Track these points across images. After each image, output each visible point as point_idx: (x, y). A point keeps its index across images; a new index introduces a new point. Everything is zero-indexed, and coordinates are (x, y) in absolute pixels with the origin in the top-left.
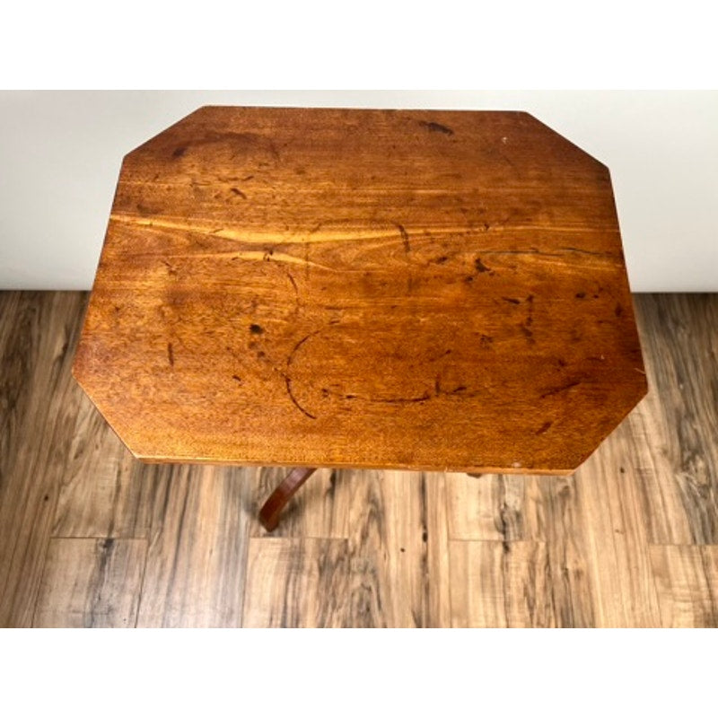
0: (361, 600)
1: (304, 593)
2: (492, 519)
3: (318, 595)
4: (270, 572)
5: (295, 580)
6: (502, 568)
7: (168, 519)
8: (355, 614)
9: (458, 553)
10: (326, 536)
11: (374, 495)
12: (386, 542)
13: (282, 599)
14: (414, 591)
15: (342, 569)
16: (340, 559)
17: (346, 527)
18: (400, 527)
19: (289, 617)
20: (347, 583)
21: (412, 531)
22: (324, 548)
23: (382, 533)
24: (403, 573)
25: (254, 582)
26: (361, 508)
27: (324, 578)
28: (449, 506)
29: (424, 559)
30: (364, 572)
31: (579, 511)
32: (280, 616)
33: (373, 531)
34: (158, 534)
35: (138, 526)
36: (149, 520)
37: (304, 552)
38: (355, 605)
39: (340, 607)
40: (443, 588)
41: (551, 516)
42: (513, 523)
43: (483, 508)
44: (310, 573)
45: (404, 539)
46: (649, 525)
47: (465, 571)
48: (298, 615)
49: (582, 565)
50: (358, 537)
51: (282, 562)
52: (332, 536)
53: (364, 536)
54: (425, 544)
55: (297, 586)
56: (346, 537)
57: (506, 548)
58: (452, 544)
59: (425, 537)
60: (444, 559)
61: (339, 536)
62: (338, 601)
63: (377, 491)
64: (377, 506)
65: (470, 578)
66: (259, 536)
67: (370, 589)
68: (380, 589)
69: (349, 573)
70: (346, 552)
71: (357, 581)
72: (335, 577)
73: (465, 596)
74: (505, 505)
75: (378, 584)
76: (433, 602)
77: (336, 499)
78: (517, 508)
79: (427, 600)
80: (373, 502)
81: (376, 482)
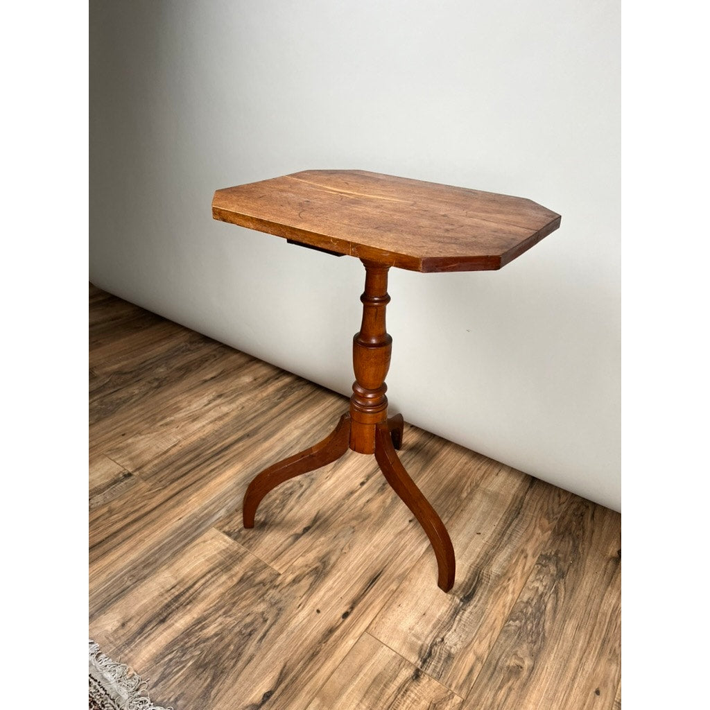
0: (252, 623)
1: (214, 586)
2: (420, 643)
3: (223, 595)
4: (205, 556)
5: (216, 574)
6: (399, 689)
7: (175, 484)
8: (237, 629)
9: (366, 648)
10: (266, 562)
11: (329, 559)
12: (309, 596)
13: (195, 579)
14: (301, 649)
15: (257, 591)
16: (263, 583)
17: (289, 564)
18: (331, 593)
19: (187, 595)
20: (252, 604)
21: (339, 603)
22: (259, 567)
23: (312, 589)
24: (303, 629)
25: (188, 555)
26: (311, 561)
27: (238, 588)
28: (387, 606)
29: (331, 631)
30: (272, 605)
32: (182, 589)
33: (306, 583)
34: (161, 488)
35: (154, 477)
37: (240, 561)
38: (243, 623)
39: (230, 616)
41: (485, 680)
42: (440, 658)
43: (418, 629)
45: (326, 604)
47: (361, 667)
48: (194, 599)
50: (290, 578)
51: (219, 556)
52: (271, 565)
53: (296, 581)
54: (341, 620)
55: (213, 580)
56: (281, 573)
57: (417, 676)
58: (365, 636)
59: (345, 615)
60: (350, 642)
61: (276, 568)
62: (233, 611)
63: (333, 559)
64: (324, 568)
65: (361, 675)
66: (220, 530)
67: (265, 621)
68: (274, 627)
69: (260, 597)
70: (271, 582)
71: (261, 607)
72: (248, 593)
73: (344, 688)
74: (443, 640)
75: (275, 622)
76: (309, 671)
77: (296, 543)
78: (453, 651)
79: (305, 665)
80: (324, 563)
81: (338, 551)
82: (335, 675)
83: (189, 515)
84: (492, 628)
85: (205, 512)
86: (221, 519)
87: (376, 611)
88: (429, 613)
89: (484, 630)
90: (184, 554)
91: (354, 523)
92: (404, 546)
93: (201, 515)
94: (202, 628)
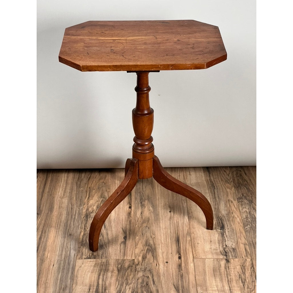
0: (143, 281)
1: (109, 279)
2: (219, 251)
3: (117, 279)
4: (89, 272)
5: (104, 275)
6: (225, 268)
8: (139, 286)
9: (199, 263)
10: (122, 258)
11: (149, 243)
12: (157, 259)
15: (131, 270)
16: (130, 266)
17: (134, 254)
18: (165, 254)
20: (135, 275)
23: (155, 257)
24: (167, 271)
26: (142, 248)
27: (121, 273)
28: (193, 246)
29: (180, 266)
30: (144, 271)
33: (149, 256)
37: (109, 264)
38: (139, 283)
39: (130, 284)
42: (231, 252)
43: (213, 247)
44: (112, 272)
45: (167, 258)
47: (204, 270)
50: (140, 259)
51: (96, 268)
52: (125, 258)
53: (144, 258)
54: (180, 260)
55: (105, 277)
56: (134, 258)
57: (228, 261)
59: (180, 258)
60: (191, 265)
61: (129, 258)
62: (129, 282)
63: (151, 242)
64: (151, 247)
65: (207, 272)
66: (82, 259)
67: (148, 277)
68: (154, 277)
69: (135, 271)
70: (133, 264)
71: (140, 274)
72: (128, 273)
73: (204, 279)
74: (226, 246)
75: (153, 275)
76: (186, 282)
77: (127, 245)
78: (233, 247)
79: (182, 281)
80: (149, 245)
81: (150, 239)
83: (56, 262)
84: (241, 233)
85: (63, 256)
86: (76, 255)
87: (190, 250)
88: (212, 240)
89: (238, 235)
90: (77, 276)
91: (145, 225)
92: (178, 223)
93: (63, 258)
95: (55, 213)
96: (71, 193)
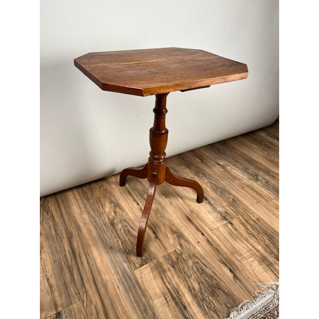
0: (197, 268)
1: (172, 279)
2: (219, 218)
3: (178, 276)
4: (152, 280)
5: (165, 277)
6: (235, 230)
8: (199, 275)
9: (218, 233)
10: (166, 254)
11: (174, 230)
12: (190, 243)
13: (165, 287)
14: (214, 254)
15: (181, 262)
16: (177, 258)
17: (171, 246)
18: (191, 235)
19: (173, 293)
20: (187, 266)
21: (197, 235)
22: (168, 257)
23: (187, 241)
24: (205, 250)
25: (147, 288)
26: (173, 237)
27: (177, 269)
28: (203, 221)
29: (208, 241)
30: (190, 258)
31: (242, 203)
32: (169, 295)
33: (183, 242)
36: (77, 291)
37: (161, 264)
38: (196, 272)
39: (191, 276)
40: (223, 247)
41: (236, 208)
42: (226, 215)
43: (214, 216)
44: (169, 270)
45: (196, 239)
46: (263, 198)
47: (225, 237)
48: (176, 290)
49: (256, 217)
50: (179, 247)
51: (154, 273)
52: (169, 252)
53: (181, 245)
54: (204, 236)
55: (168, 279)
56: (175, 249)
57: (231, 224)
58: (213, 231)
59: (203, 234)
60: (214, 237)
61: (171, 251)
62: (189, 274)
63: (174, 228)
64: (177, 233)
65: (228, 238)
66: (137, 268)
67: (197, 263)
68: (201, 260)
69: (185, 261)
70: (178, 255)
71: (190, 262)
72: (181, 266)
73: (232, 245)
74: (220, 212)
75: (199, 259)
76: (223, 253)
77: (160, 239)
78: (224, 211)
79: (220, 254)
80: (175, 232)
81: (171, 226)
82: (226, 246)
83: (118, 282)
84: (218, 198)
85: (120, 273)
86: (129, 266)
87: (203, 224)
88: (209, 210)
89: (218, 200)
90: (146, 290)
91: (159, 215)
92: (177, 205)
94: (194, 289)
95: (85, 231)
96: (85, 207)
